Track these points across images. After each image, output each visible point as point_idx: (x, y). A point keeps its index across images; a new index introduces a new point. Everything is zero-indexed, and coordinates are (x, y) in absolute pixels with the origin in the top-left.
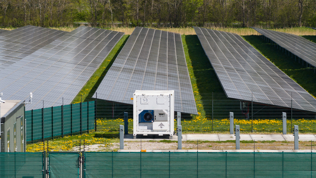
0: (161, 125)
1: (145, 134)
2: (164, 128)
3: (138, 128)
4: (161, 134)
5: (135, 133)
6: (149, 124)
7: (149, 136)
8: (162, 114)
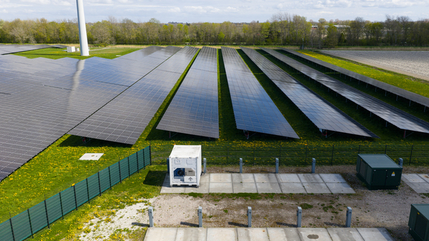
0: (190, 179)
1: (179, 184)
2: (192, 181)
3: (173, 180)
4: (190, 184)
5: (171, 184)
6: (181, 177)
7: (182, 186)
8: (191, 171)
